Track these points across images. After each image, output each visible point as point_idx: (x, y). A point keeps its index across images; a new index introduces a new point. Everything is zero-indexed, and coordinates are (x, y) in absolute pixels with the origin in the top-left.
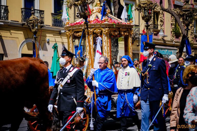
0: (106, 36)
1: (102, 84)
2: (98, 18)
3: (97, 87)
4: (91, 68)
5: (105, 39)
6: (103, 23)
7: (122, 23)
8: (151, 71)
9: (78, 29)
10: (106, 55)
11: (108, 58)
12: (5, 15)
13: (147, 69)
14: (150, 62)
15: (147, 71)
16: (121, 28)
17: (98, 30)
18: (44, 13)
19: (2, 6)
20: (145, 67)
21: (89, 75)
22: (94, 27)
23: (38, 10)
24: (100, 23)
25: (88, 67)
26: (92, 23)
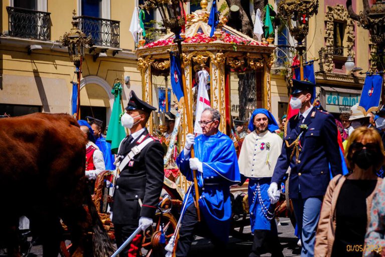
0: (217, 69)
1: (210, 165)
2: (203, 33)
3: (200, 172)
4: (187, 134)
5: (215, 75)
6: (211, 42)
7: (250, 42)
8: (307, 137)
9: (161, 54)
10: (218, 107)
11: (222, 112)
12: (44, 31)
13: (297, 134)
14: (304, 120)
15: (299, 137)
16: (250, 53)
17: (203, 57)
18: (119, 26)
19: (40, 12)
20: (294, 130)
21: (183, 148)
22: (193, 51)
23: (108, 20)
24: (205, 42)
25: (182, 131)
26: (190, 42)
